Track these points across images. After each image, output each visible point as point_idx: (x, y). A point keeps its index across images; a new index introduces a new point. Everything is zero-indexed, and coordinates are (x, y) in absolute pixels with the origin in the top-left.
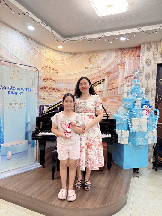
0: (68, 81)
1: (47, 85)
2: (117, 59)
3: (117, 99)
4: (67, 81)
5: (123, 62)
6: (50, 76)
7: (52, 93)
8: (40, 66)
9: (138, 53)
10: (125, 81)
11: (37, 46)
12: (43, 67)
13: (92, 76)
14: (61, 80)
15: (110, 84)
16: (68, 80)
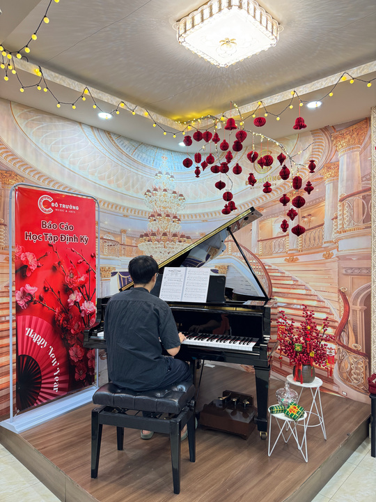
0: (208, 216)
1: (157, 228)
2: (319, 155)
3: (322, 254)
4: (206, 216)
5: (332, 161)
6: (165, 208)
7: (170, 244)
8: (142, 189)
9: (369, 133)
10: (339, 208)
11: (133, 148)
12: (148, 191)
13: (261, 201)
14: (191, 215)
15: (304, 217)
16: (207, 214)
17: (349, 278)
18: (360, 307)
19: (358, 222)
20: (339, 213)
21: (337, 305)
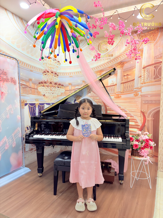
1: (47, 79)
3: (133, 94)
4: (72, 74)
5: (140, 48)
6: (51, 68)
7: (53, 89)
8: (39, 56)
9: (159, 35)
10: (142, 72)
13: (102, 67)
14: (64, 73)
15: (125, 76)
16: (72, 73)
17: (146, 105)
18: (151, 119)
19: (151, 79)
20: (142, 74)
21: (140, 118)
